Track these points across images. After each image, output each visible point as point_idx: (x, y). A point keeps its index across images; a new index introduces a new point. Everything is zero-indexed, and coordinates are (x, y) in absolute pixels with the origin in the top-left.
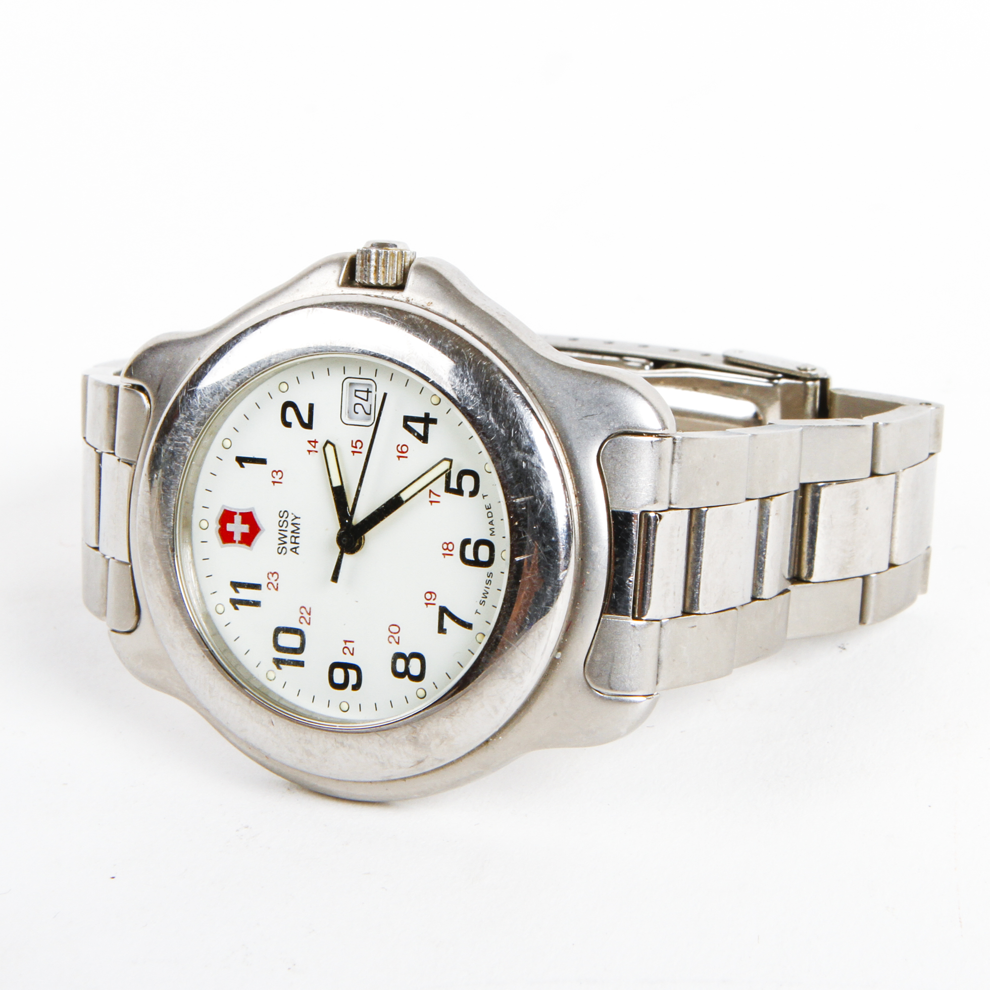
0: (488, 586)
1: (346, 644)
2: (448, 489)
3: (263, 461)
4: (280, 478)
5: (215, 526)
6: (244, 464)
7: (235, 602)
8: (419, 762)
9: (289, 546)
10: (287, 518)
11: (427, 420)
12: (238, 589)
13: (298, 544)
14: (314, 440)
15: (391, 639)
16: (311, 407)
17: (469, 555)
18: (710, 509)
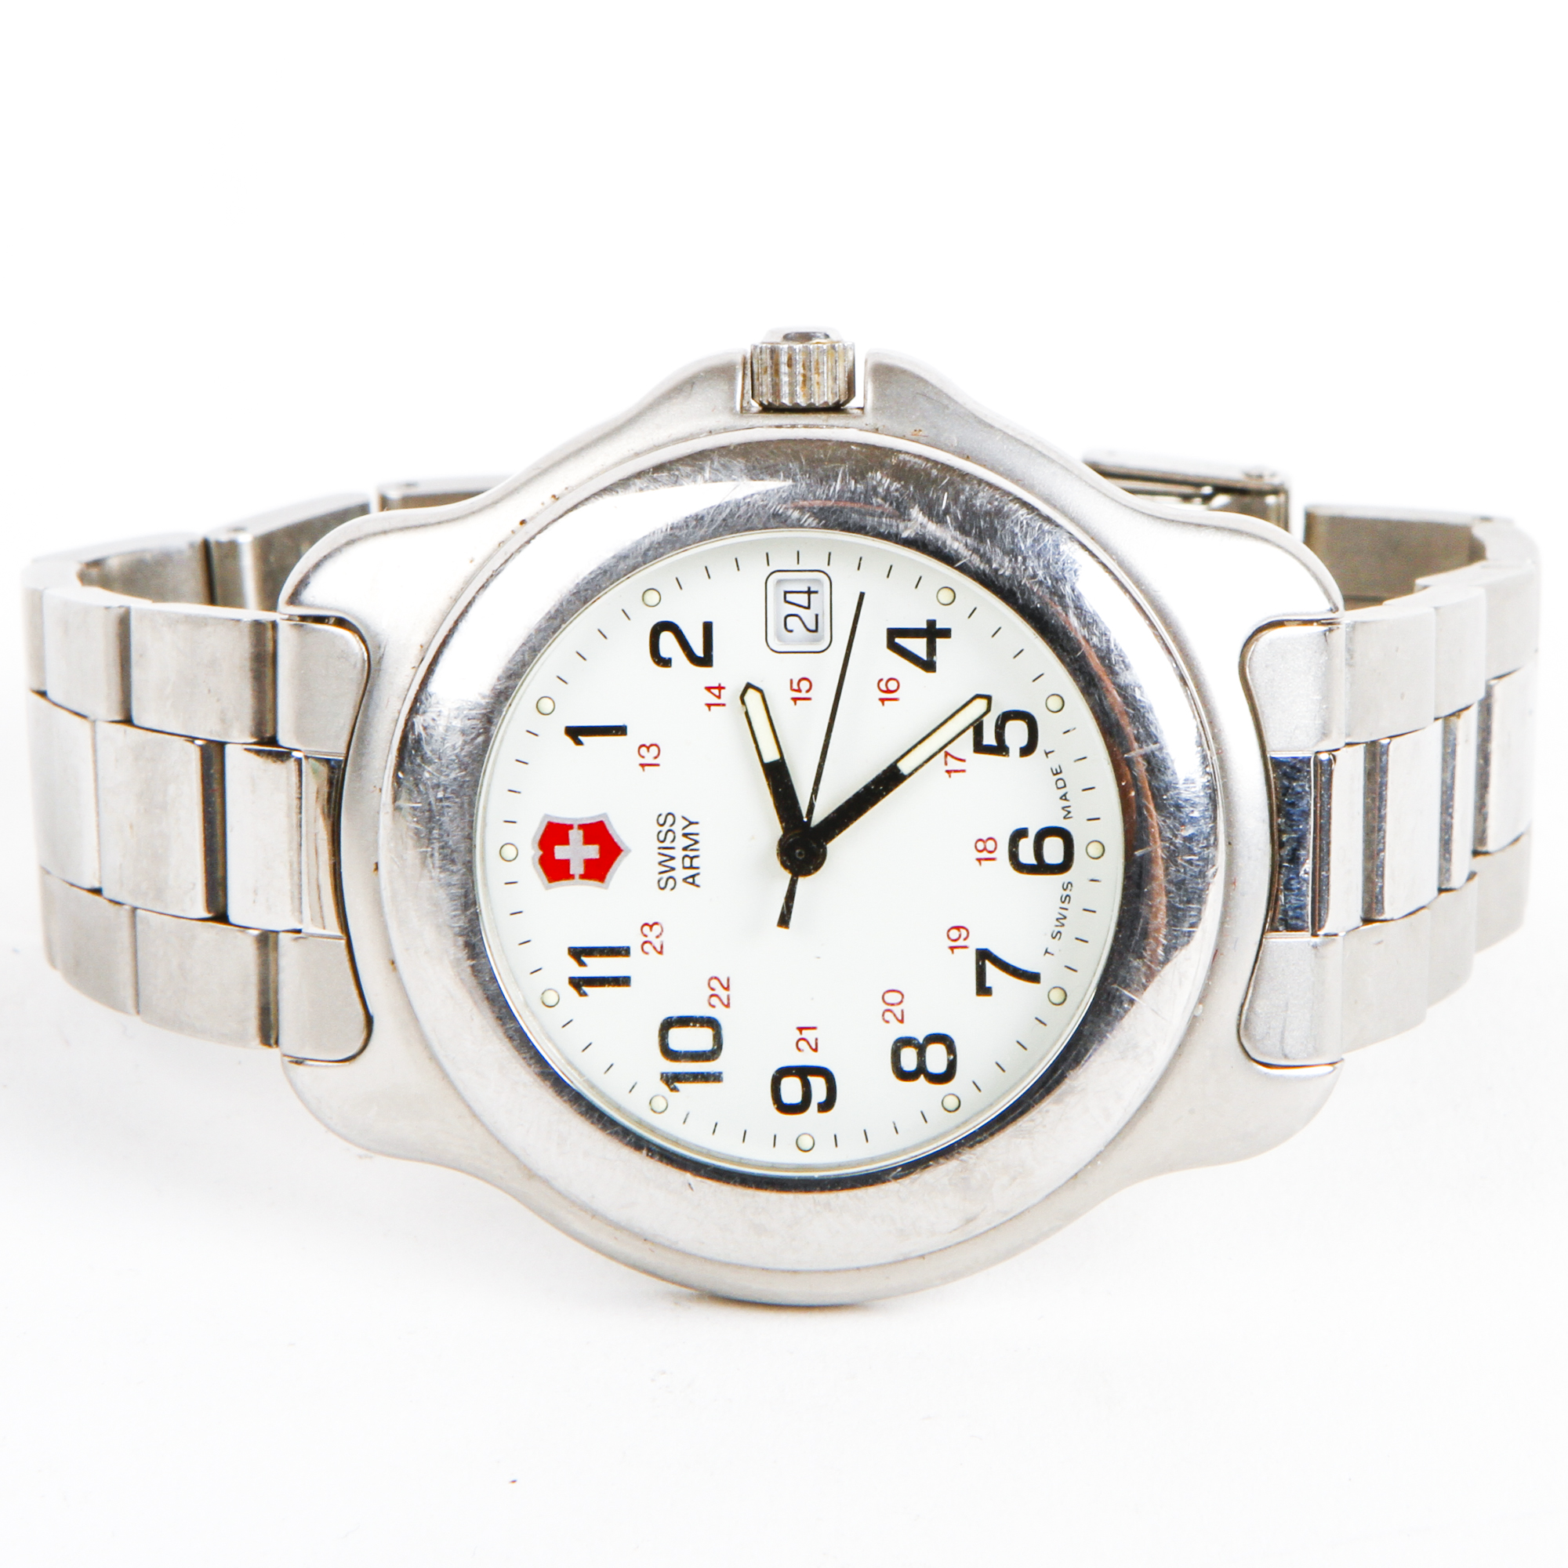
0: (1065, 905)
1: (801, 1033)
2: (979, 747)
3: (620, 730)
4: (656, 758)
5: (531, 853)
6: (580, 738)
7: (578, 984)
8: (969, 1221)
9: (680, 874)
10: (672, 825)
11: (933, 633)
12: (584, 959)
13: (698, 868)
14: (717, 685)
15: (888, 1016)
16: (708, 628)
17: (1027, 855)
18: (1395, 740)
